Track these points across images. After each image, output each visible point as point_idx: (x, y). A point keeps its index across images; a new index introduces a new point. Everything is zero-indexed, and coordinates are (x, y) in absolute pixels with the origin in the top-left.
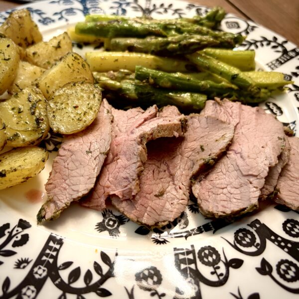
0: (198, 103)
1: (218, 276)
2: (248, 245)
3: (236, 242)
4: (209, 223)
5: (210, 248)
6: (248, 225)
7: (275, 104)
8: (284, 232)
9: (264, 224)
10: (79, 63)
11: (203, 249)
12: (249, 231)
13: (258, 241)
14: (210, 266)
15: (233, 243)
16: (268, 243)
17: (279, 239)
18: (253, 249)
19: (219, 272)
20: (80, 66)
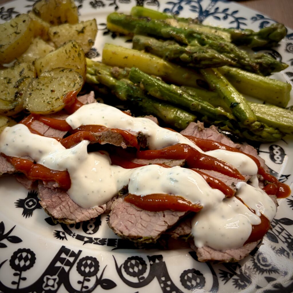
0: (180, 122)
1: (83, 287)
2: (133, 275)
3: (123, 266)
4: (116, 239)
5: (94, 260)
6: (148, 257)
7: (282, 150)
8: (179, 279)
9: (164, 263)
10: (76, 51)
11: (87, 258)
12: (144, 262)
13: (146, 275)
14: (82, 275)
15: (119, 266)
16: (155, 281)
17: (169, 283)
18: (135, 280)
19: (86, 284)
20: (77, 54)
